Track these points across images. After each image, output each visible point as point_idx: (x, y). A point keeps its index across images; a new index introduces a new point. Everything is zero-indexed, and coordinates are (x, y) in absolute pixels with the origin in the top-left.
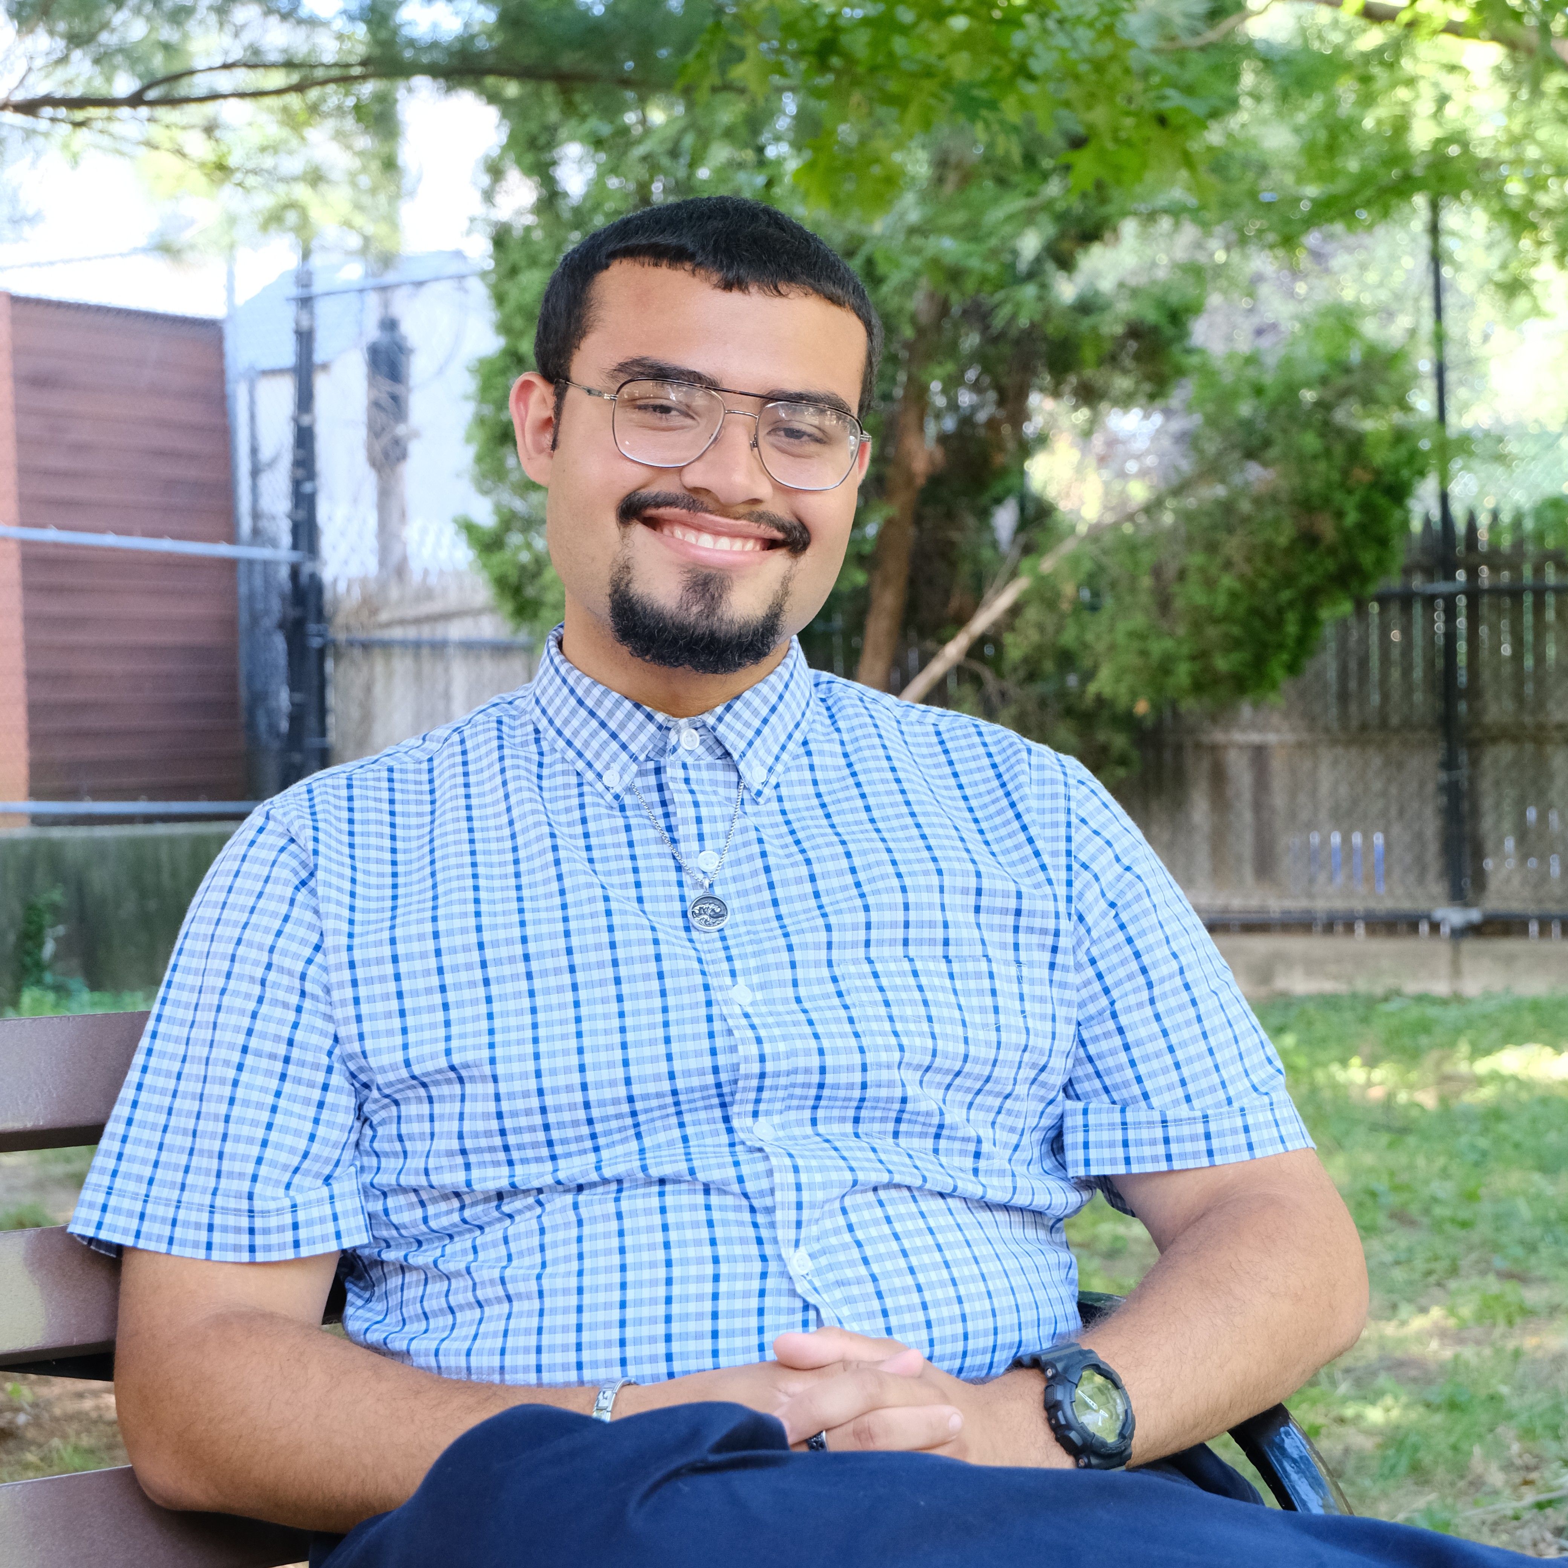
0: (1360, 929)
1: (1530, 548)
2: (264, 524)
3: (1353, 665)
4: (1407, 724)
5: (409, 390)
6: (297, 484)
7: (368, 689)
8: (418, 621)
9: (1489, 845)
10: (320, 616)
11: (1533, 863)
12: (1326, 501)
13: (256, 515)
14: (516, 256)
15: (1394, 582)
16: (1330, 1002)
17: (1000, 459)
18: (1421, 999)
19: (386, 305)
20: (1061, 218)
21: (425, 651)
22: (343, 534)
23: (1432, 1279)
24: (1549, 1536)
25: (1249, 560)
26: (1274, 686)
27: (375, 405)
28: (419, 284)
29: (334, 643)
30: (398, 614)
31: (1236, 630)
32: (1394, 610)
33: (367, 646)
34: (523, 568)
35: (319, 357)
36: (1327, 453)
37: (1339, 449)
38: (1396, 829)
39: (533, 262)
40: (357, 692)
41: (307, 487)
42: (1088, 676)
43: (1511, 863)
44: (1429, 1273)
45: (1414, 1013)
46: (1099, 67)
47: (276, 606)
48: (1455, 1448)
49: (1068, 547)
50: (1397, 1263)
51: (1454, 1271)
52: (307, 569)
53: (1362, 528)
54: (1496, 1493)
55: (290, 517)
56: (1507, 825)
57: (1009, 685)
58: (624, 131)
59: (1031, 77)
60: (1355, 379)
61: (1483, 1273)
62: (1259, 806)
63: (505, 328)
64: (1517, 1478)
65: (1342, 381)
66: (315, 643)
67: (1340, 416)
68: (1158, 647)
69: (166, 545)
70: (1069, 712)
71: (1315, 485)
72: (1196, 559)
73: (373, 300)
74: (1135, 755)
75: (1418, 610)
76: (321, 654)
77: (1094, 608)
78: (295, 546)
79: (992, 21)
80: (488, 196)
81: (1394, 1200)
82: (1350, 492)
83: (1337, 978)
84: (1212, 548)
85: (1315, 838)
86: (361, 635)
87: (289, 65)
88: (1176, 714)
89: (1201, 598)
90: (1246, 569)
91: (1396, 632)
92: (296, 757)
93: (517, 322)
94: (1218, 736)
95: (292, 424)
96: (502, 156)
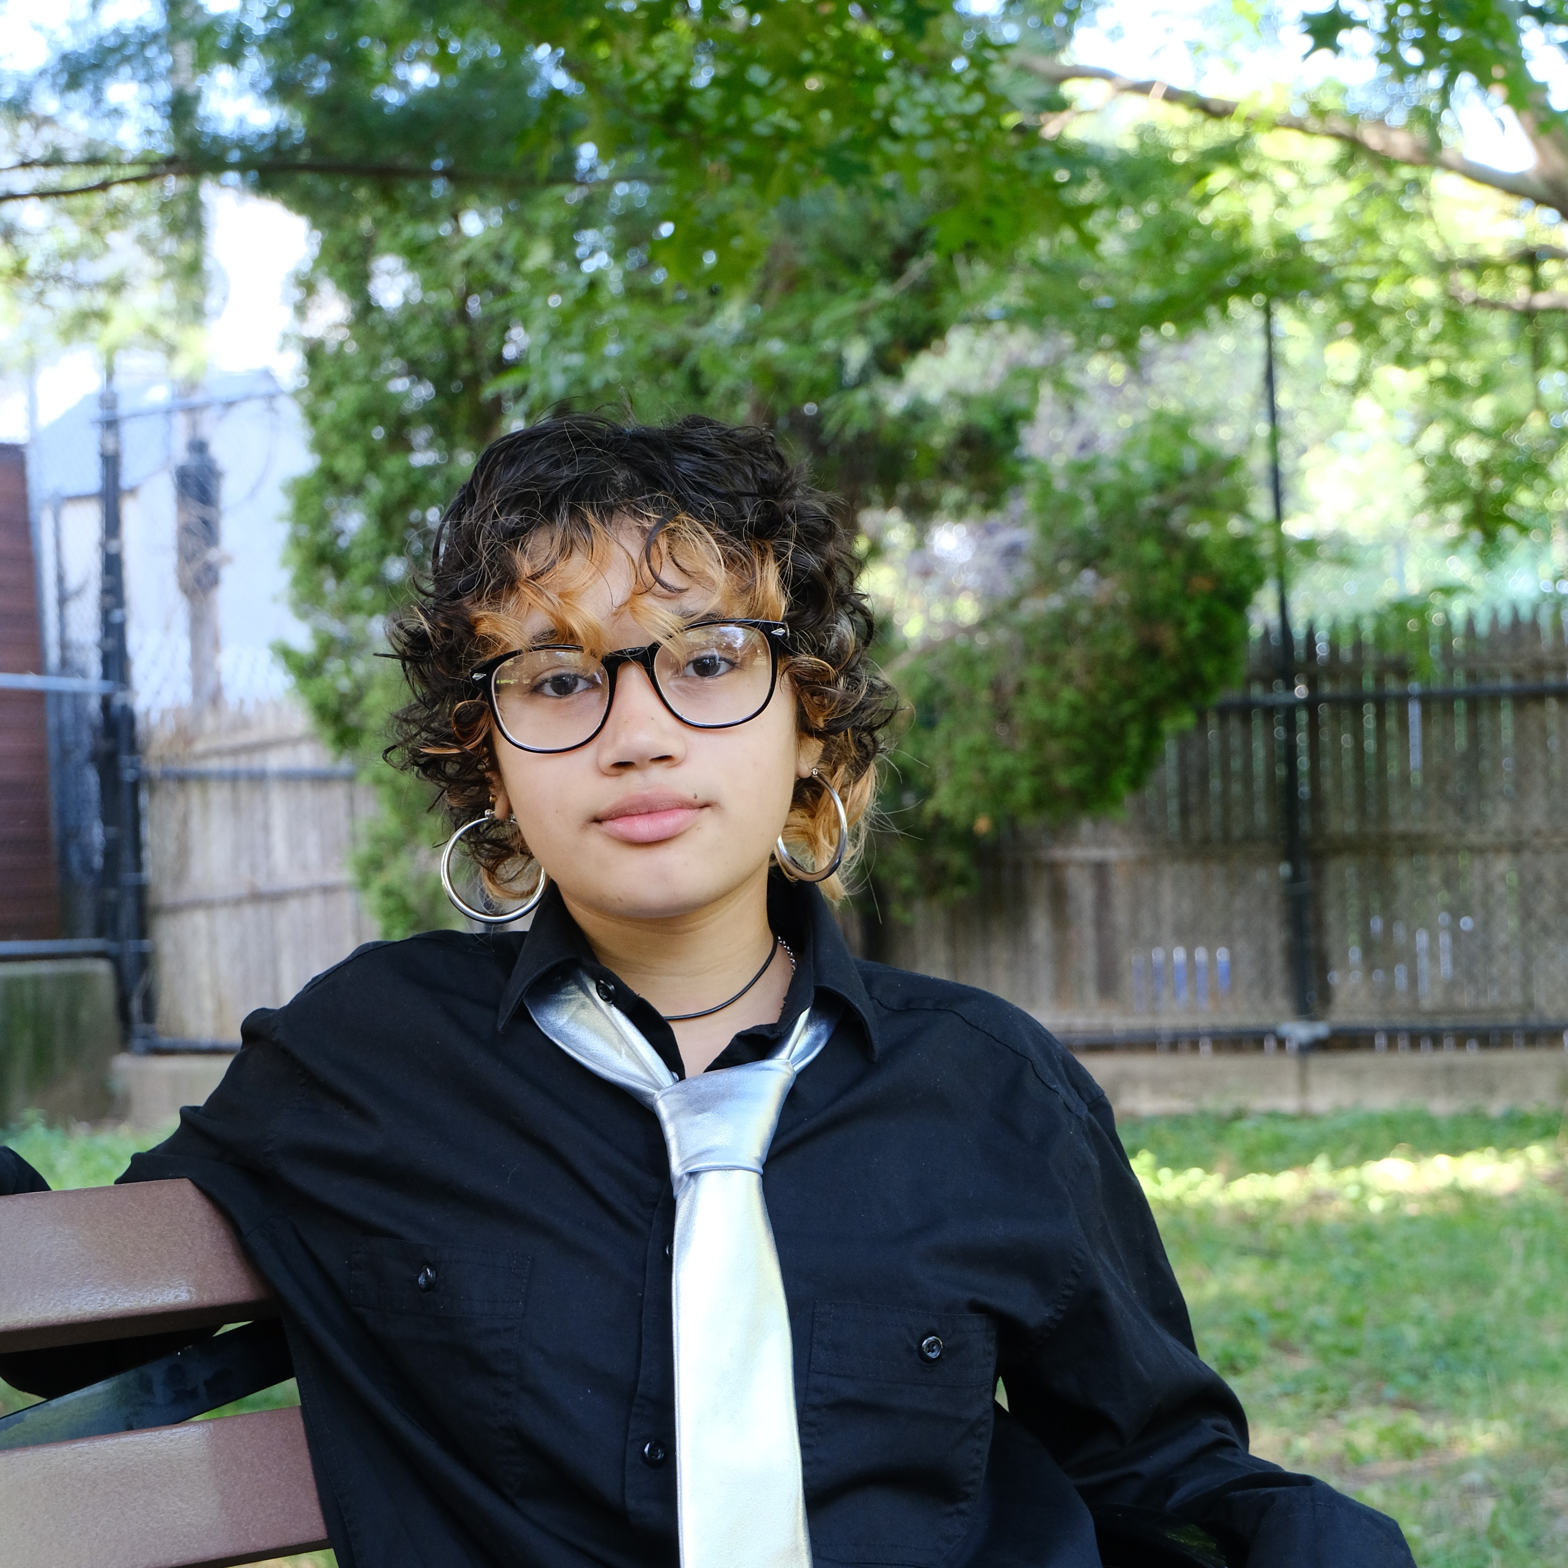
0: (1206, 1047)
1: (1371, 656)
2: (72, 654)
3: (1193, 777)
4: (1249, 837)
5: (219, 514)
6: (105, 613)
7: (185, 821)
8: (235, 752)
9: (1334, 958)
10: (133, 746)
11: (1379, 976)
12: (1167, 609)
13: (64, 645)
14: (329, 371)
15: (1232, 693)
16: (1179, 1122)
18: (1273, 1116)
19: (194, 426)
20: (893, 324)
21: (243, 785)
22: (154, 663)
23: (1321, 1411)
25: (1089, 672)
26: (1115, 801)
27: (185, 530)
28: (229, 404)
29: (148, 776)
30: (213, 744)
31: (1078, 744)
32: (1234, 724)
33: (182, 779)
34: (343, 696)
35: (127, 479)
36: (1166, 562)
37: (1179, 558)
38: (1241, 945)
39: (346, 376)
40: (173, 826)
41: (116, 616)
42: (927, 793)
43: (1356, 977)
44: (1318, 1406)
45: (1268, 1132)
46: (969, 122)
47: (87, 738)
49: (903, 663)
50: (1284, 1394)
51: (1343, 1403)
52: (118, 700)
53: (1204, 638)
55: (100, 645)
56: (1353, 938)
58: (438, 242)
59: (895, 137)
60: (1192, 487)
61: (1375, 1403)
62: (1102, 922)
63: (320, 446)
65: (1179, 489)
66: (128, 775)
67: (1175, 523)
68: (999, 763)
70: (909, 831)
71: (1156, 595)
72: (1034, 673)
73: (180, 422)
74: (974, 873)
75: (1257, 722)
76: (135, 787)
77: (928, 725)
78: (105, 676)
79: (853, 77)
80: (301, 310)
81: (1275, 1327)
82: (1190, 600)
83: (1183, 1096)
84: (1051, 660)
85: (1158, 955)
86: (176, 767)
88: (1014, 831)
89: (1041, 712)
90: (1085, 681)
91: (1236, 742)
92: (112, 894)
93: (334, 440)
94: (1058, 853)
95: (100, 550)
96: (314, 269)
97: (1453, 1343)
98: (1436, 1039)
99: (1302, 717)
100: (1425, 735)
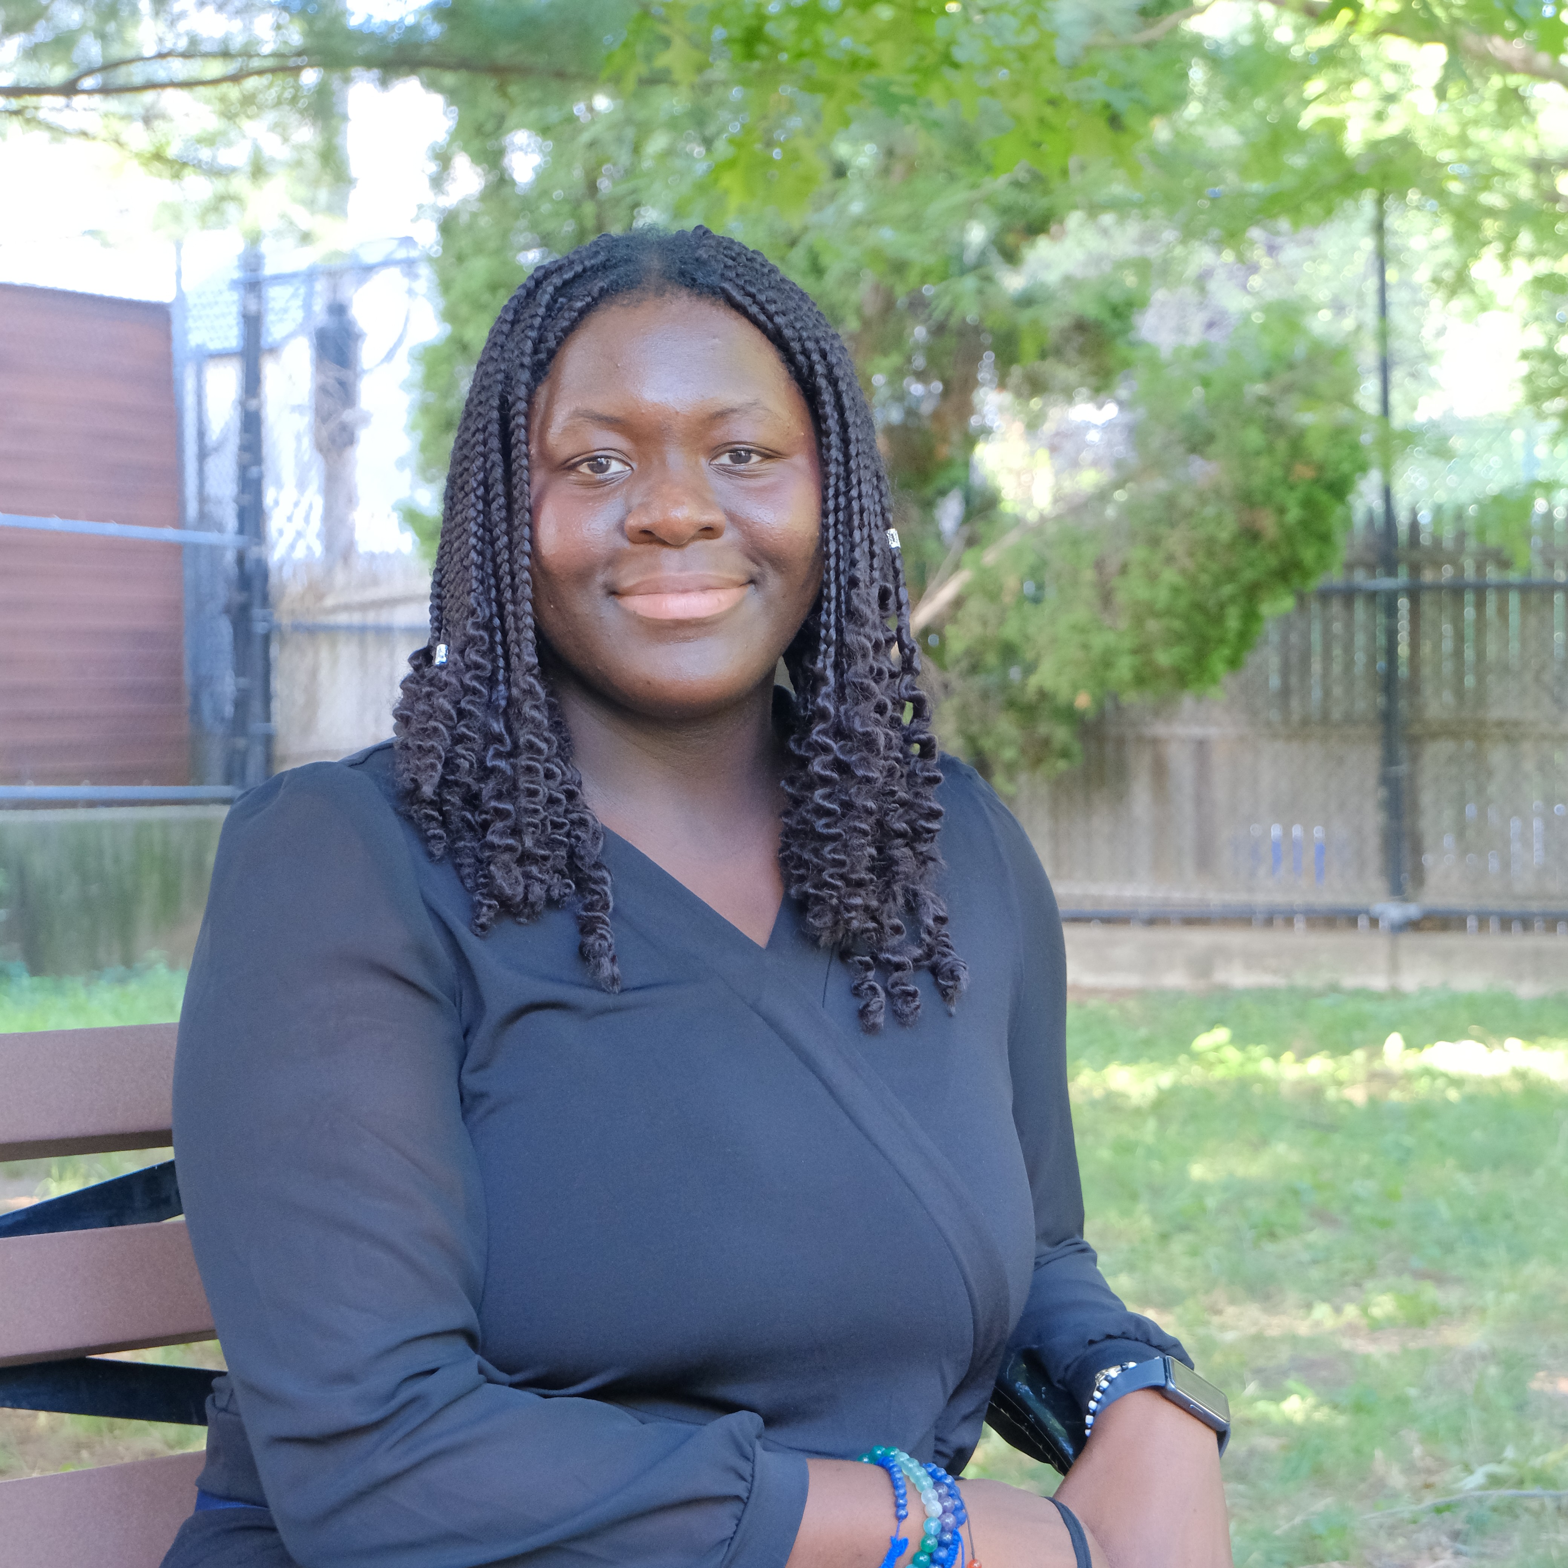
0: (1300, 924)
1: (1471, 543)
2: (210, 508)
3: (1295, 659)
4: (1349, 719)
5: (357, 376)
6: (243, 469)
7: (314, 674)
8: (364, 607)
9: (1428, 841)
10: (265, 600)
11: (1472, 859)
12: (1268, 496)
13: (203, 499)
14: (464, 243)
15: (1335, 576)
16: (1270, 996)
17: (944, 451)
18: (1358, 993)
19: (335, 289)
20: (1005, 211)
21: (370, 638)
22: (290, 519)
23: (1348, 1279)
24: (1444, 1540)
25: (1191, 554)
26: (1214, 680)
27: (322, 391)
28: (368, 270)
29: (279, 627)
30: (343, 599)
31: (1177, 624)
32: (1336, 607)
33: (313, 631)
35: (268, 339)
36: (1270, 449)
37: (1282, 446)
38: (1336, 823)
39: (479, 249)
40: (302, 677)
41: (254, 471)
42: (1030, 669)
43: (1450, 859)
44: (1346, 1272)
45: (1350, 1008)
47: (221, 590)
48: (1358, 1451)
49: (1012, 539)
50: (1315, 1262)
51: (1371, 1270)
52: (253, 553)
53: (1304, 524)
54: (1395, 1496)
55: (237, 501)
56: (1446, 822)
57: (953, 676)
58: (571, 119)
59: (957, 66)
60: (1299, 376)
61: (1399, 1273)
62: (1200, 800)
63: (450, 315)
64: (1418, 1480)
65: (1285, 377)
66: (259, 628)
67: (1282, 411)
68: (1100, 641)
69: (112, 529)
70: (1012, 704)
71: (1257, 481)
72: (1138, 553)
73: (321, 286)
74: (1076, 747)
75: (1360, 606)
76: (266, 639)
77: (1037, 600)
78: (241, 531)
80: (438, 182)
81: (1316, 1198)
82: (1291, 487)
83: (1275, 972)
84: (1154, 542)
85: (1256, 830)
86: (307, 620)
87: (225, 54)
88: (1118, 707)
89: (1142, 592)
90: (1188, 563)
91: (1337, 627)
92: (241, 743)
93: (464, 310)
94: (1160, 729)
95: (239, 408)
96: (450, 144)
97: (1484, 1219)
98: (1526, 922)
99: (1403, 603)
100: (1524, 624)
